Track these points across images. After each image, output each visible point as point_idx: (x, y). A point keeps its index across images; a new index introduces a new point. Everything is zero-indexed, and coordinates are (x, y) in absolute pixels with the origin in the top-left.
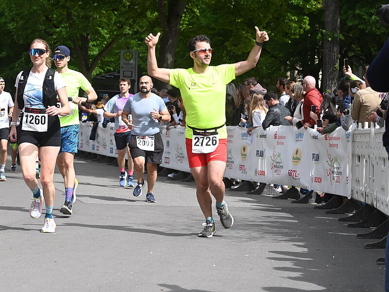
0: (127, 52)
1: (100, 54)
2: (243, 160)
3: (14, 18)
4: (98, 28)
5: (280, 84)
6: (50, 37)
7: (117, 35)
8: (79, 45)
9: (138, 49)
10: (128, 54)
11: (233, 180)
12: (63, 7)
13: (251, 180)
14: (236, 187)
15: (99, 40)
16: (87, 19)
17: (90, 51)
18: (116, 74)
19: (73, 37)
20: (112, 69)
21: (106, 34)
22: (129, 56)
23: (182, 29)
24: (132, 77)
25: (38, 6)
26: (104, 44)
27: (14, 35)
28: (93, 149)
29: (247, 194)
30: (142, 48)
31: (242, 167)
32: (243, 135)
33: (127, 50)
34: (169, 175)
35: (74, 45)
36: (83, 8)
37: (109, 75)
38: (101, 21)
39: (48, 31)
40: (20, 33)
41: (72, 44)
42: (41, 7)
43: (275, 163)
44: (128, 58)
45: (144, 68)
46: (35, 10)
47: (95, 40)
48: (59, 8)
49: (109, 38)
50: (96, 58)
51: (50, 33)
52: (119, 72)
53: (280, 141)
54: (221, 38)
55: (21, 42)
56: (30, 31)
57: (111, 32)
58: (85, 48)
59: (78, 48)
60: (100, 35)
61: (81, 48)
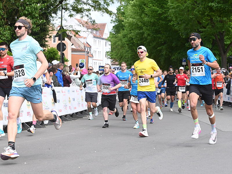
1: (230, 44)
4: (229, 28)
6: (201, 34)
8: (218, 38)
12: (208, 15)
15: (230, 35)
16: (222, 22)
17: (225, 42)
19: (215, 34)
25: (193, 15)
28: (229, 100)
35: (216, 38)
36: (220, 16)
38: (230, 24)
39: (200, 30)
40: (183, 31)
42: (195, 16)
46: (191, 18)
47: (228, 35)
48: (205, 16)
50: (228, 46)
51: (201, 32)
55: (184, 37)
56: (189, 30)
58: (222, 40)
59: (218, 40)
60: (230, 32)
61: (220, 40)
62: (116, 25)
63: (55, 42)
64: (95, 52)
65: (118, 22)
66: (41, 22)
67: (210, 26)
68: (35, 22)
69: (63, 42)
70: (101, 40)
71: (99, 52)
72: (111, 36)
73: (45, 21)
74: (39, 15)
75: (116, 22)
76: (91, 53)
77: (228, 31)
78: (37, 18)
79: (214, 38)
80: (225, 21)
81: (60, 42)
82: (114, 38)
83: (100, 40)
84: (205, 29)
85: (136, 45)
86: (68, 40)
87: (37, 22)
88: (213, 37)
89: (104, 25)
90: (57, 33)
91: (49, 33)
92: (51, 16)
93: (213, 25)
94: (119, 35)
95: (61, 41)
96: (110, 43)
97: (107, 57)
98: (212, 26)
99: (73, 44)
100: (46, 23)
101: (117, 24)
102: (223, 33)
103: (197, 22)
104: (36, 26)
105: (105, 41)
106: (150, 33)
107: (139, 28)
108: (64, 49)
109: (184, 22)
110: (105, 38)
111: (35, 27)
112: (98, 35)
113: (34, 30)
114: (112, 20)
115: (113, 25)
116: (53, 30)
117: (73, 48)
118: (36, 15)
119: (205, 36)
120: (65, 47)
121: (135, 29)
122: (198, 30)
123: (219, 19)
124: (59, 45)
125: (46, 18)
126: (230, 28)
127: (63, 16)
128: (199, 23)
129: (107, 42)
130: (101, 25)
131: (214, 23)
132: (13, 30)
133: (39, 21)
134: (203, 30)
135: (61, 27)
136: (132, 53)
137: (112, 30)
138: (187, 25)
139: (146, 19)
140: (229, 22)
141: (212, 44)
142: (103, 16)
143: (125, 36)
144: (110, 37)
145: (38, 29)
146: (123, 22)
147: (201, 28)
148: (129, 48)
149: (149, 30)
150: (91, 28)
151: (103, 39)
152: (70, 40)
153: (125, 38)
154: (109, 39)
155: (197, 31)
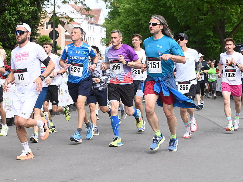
3: (177, 9)
4: (230, 15)
6: (201, 21)
12: (208, 2)
16: (223, 10)
19: (215, 21)
25: (192, 2)
26: (235, 25)
27: (178, 20)
36: (220, 3)
38: (231, 11)
40: (182, 18)
42: (194, 2)
46: (191, 5)
48: (205, 3)
51: (201, 19)
55: (183, 24)
58: (223, 28)
59: (219, 28)
61: (220, 28)
62: (111, 11)
63: (48, 29)
64: (89, 38)
65: (113, 8)
66: (32, 9)
67: (211, 14)
68: (25, 10)
69: (56, 29)
70: (96, 26)
71: (94, 39)
72: (107, 22)
73: (36, 9)
74: (30, 2)
75: (112, 7)
76: (86, 40)
77: (229, 19)
78: (28, 5)
80: (226, 8)
81: (52, 29)
82: (110, 24)
83: (94, 26)
84: (205, 17)
85: (132, 32)
86: (61, 26)
87: (27, 9)
89: (99, 11)
90: (50, 21)
91: (41, 21)
92: (43, 3)
93: (214, 12)
94: (115, 21)
95: (54, 29)
96: (105, 29)
97: (102, 43)
98: (212, 13)
99: (66, 31)
100: (38, 11)
101: (113, 10)
102: (224, 21)
103: (197, 9)
104: (26, 13)
105: (100, 27)
106: (147, 20)
107: (136, 15)
108: (57, 37)
109: (183, 9)
110: (100, 24)
111: (25, 15)
112: (93, 21)
113: (25, 18)
114: (107, 6)
115: (109, 10)
116: (46, 17)
117: (66, 35)
118: (27, 2)
119: (205, 24)
120: (58, 34)
121: (131, 15)
122: (198, 17)
123: (219, 6)
124: (51, 33)
125: (38, 5)
126: (232, 16)
127: (56, 2)
128: (199, 9)
129: (102, 28)
130: (96, 10)
131: (214, 10)
132: (3, 18)
133: (29, 9)
134: (203, 17)
135: (54, 14)
136: (128, 41)
137: (107, 16)
138: (186, 12)
139: (143, 5)
140: (231, 9)
142: (97, 2)
143: (120, 23)
144: (105, 23)
145: (29, 17)
146: (119, 8)
147: (201, 15)
148: (126, 35)
149: (146, 17)
150: (86, 14)
151: (98, 25)
152: (64, 27)
153: (121, 24)
154: (104, 25)
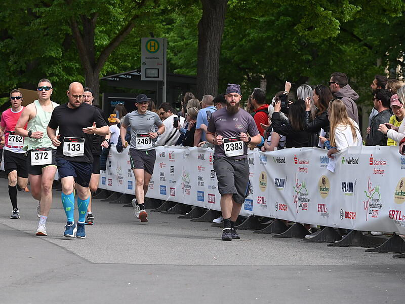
0: (150, 40)
1: (110, 45)
2: (324, 198)
5: (377, 84)
7: (136, 17)
8: (80, 31)
9: (167, 35)
10: (153, 44)
11: (308, 226)
13: (335, 227)
14: (311, 237)
15: (110, 24)
17: (97, 39)
18: (136, 73)
20: (129, 64)
21: (120, 14)
22: (154, 46)
23: (231, 6)
24: (158, 77)
28: (104, 183)
29: (328, 246)
30: (172, 34)
31: (321, 207)
32: (324, 160)
33: (150, 38)
34: (215, 221)
35: (73, 30)
37: (124, 75)
39: (34, 11)
41: (70, 30)
43: (370, 201)
44: (153, 50)
45: (175, 64)
47: (105, 23)
49: (125, 20)
50: (105, 49)
52: (139, 70)
53: (378, 168)
54: (289, 19)
57: (127, 11)
60: (111, 16)
79: (70, 31)
88: (64, 27)
141: (63, 45)
155: (26, 12)
